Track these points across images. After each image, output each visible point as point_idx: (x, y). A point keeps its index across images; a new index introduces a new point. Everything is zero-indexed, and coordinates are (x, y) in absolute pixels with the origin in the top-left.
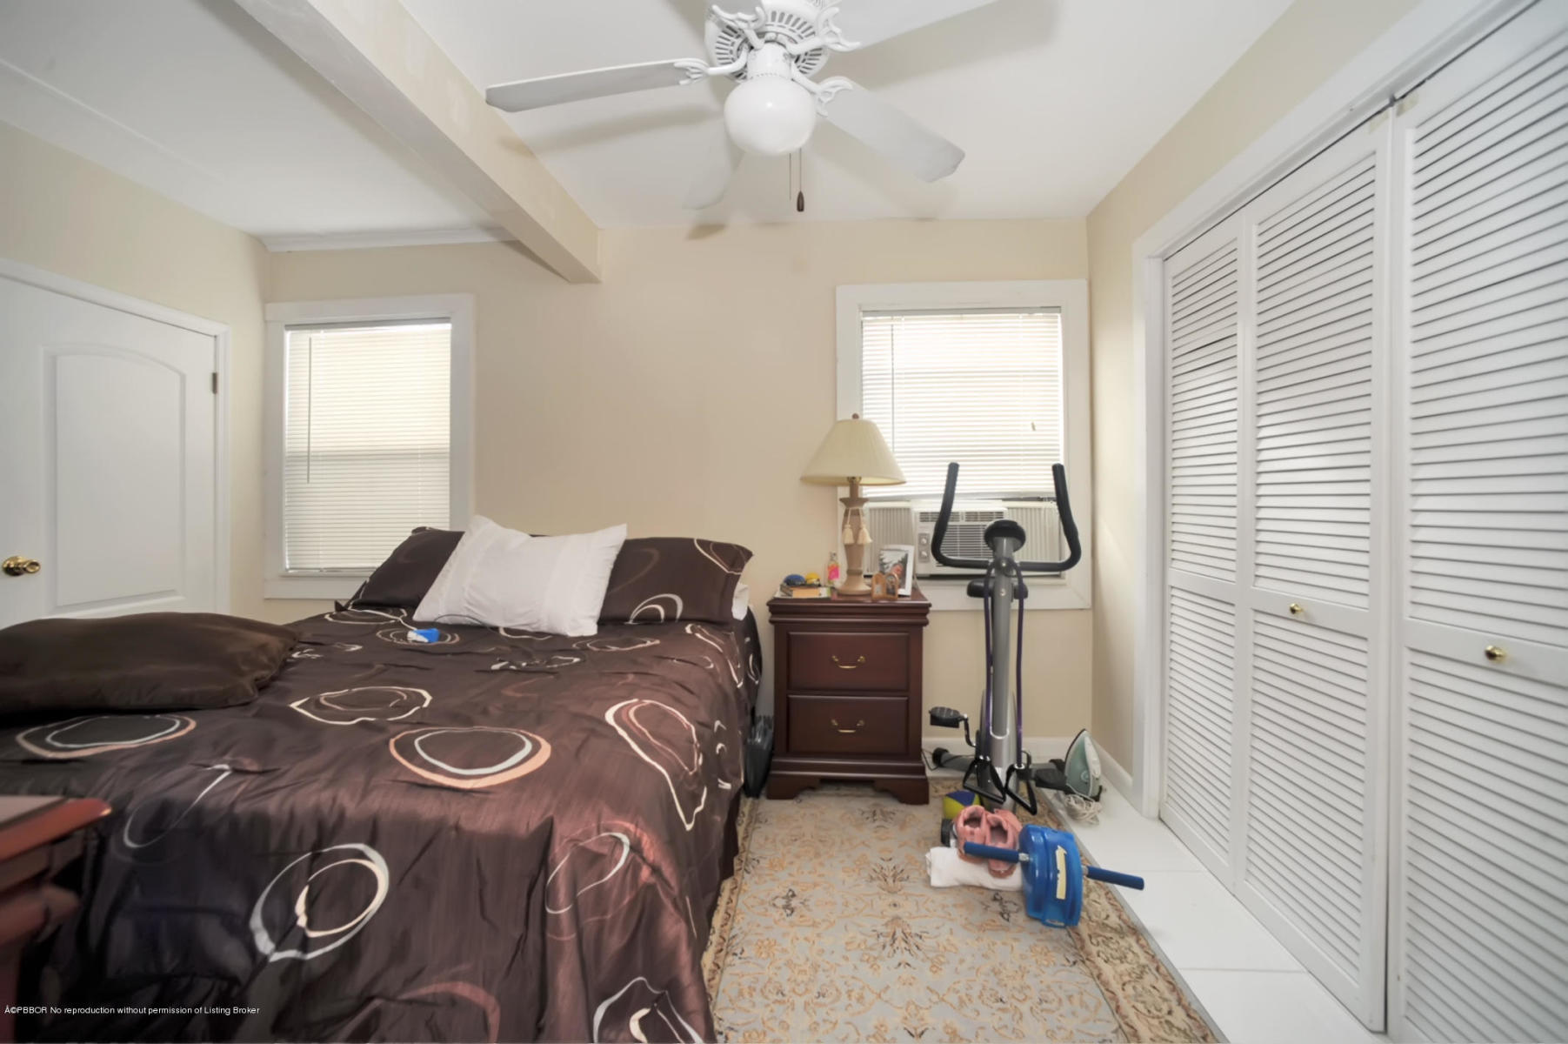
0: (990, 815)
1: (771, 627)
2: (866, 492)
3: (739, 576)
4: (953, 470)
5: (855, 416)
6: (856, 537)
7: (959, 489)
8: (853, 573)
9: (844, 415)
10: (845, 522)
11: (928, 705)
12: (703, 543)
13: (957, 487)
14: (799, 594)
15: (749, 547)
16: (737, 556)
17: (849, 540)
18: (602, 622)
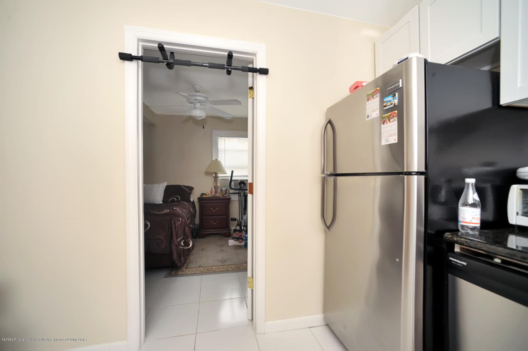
0: (239, 233)
1: (198, 203)
2: (219, 175)
3: (191, 193)
4: (232, 172)
5: (216, 159)
6: (216, 184)
7: (234, 175)
8: (216, 192)
9: (214, 159)
10: (214, 182)
11: (230, 218)
12: (183, 186)
13: (233, 175)
14: (204, 196)
15: (193, 187)
16: (191, 189)
17: (215, 185)
18: (163, 201)
